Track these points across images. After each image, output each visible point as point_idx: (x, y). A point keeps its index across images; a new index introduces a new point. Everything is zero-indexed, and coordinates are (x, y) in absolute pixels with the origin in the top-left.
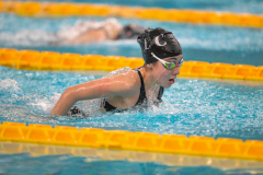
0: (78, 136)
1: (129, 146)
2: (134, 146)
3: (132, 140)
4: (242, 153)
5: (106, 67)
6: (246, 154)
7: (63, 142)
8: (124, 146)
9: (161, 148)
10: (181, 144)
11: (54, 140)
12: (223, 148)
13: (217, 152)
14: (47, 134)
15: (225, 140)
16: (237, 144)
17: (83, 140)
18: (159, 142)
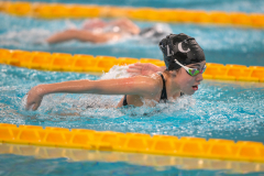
0: (68, 137)
1: (120, 147)
2: (125, 147)
3: (123, 140)
4: (234, 154)
5: (96, 68)
6: (237, 156)
7: (54, 143)
8: (115, 147)
9: (153, 149)
10: (173, 145)
11: (44, 141)
12: (215, 149)
13: (209, 153)
14: (37, 135)
15: (216, 141)
16: (228, 145)
17: (74, 141)
18: (150, 143)
